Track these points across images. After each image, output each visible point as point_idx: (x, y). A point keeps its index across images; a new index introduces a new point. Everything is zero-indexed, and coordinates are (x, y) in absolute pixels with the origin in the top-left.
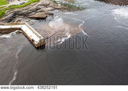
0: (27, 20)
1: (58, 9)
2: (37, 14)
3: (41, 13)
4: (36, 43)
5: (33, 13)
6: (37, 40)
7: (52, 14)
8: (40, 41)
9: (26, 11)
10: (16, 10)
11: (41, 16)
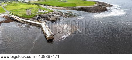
0: (46, 21)
1: (63, 16)
2: (51, 18)
3: (53, 18)
4: (48, 37)
5: (49, 17)
6: (48, 35)
7: (60, 19)
8: (51, 36)
9: (46, 16)
10: (41, 15)
11: (53, 20)
